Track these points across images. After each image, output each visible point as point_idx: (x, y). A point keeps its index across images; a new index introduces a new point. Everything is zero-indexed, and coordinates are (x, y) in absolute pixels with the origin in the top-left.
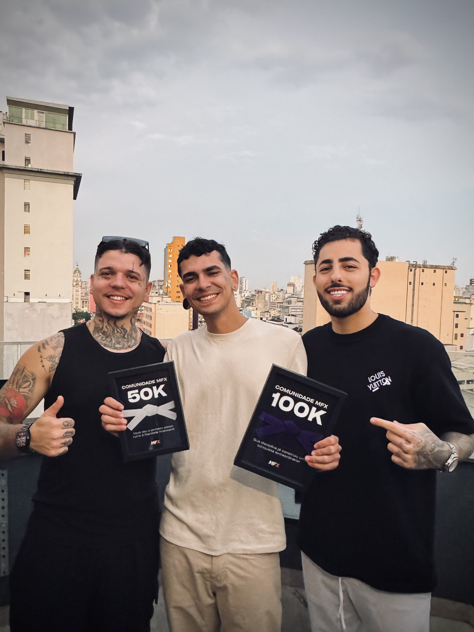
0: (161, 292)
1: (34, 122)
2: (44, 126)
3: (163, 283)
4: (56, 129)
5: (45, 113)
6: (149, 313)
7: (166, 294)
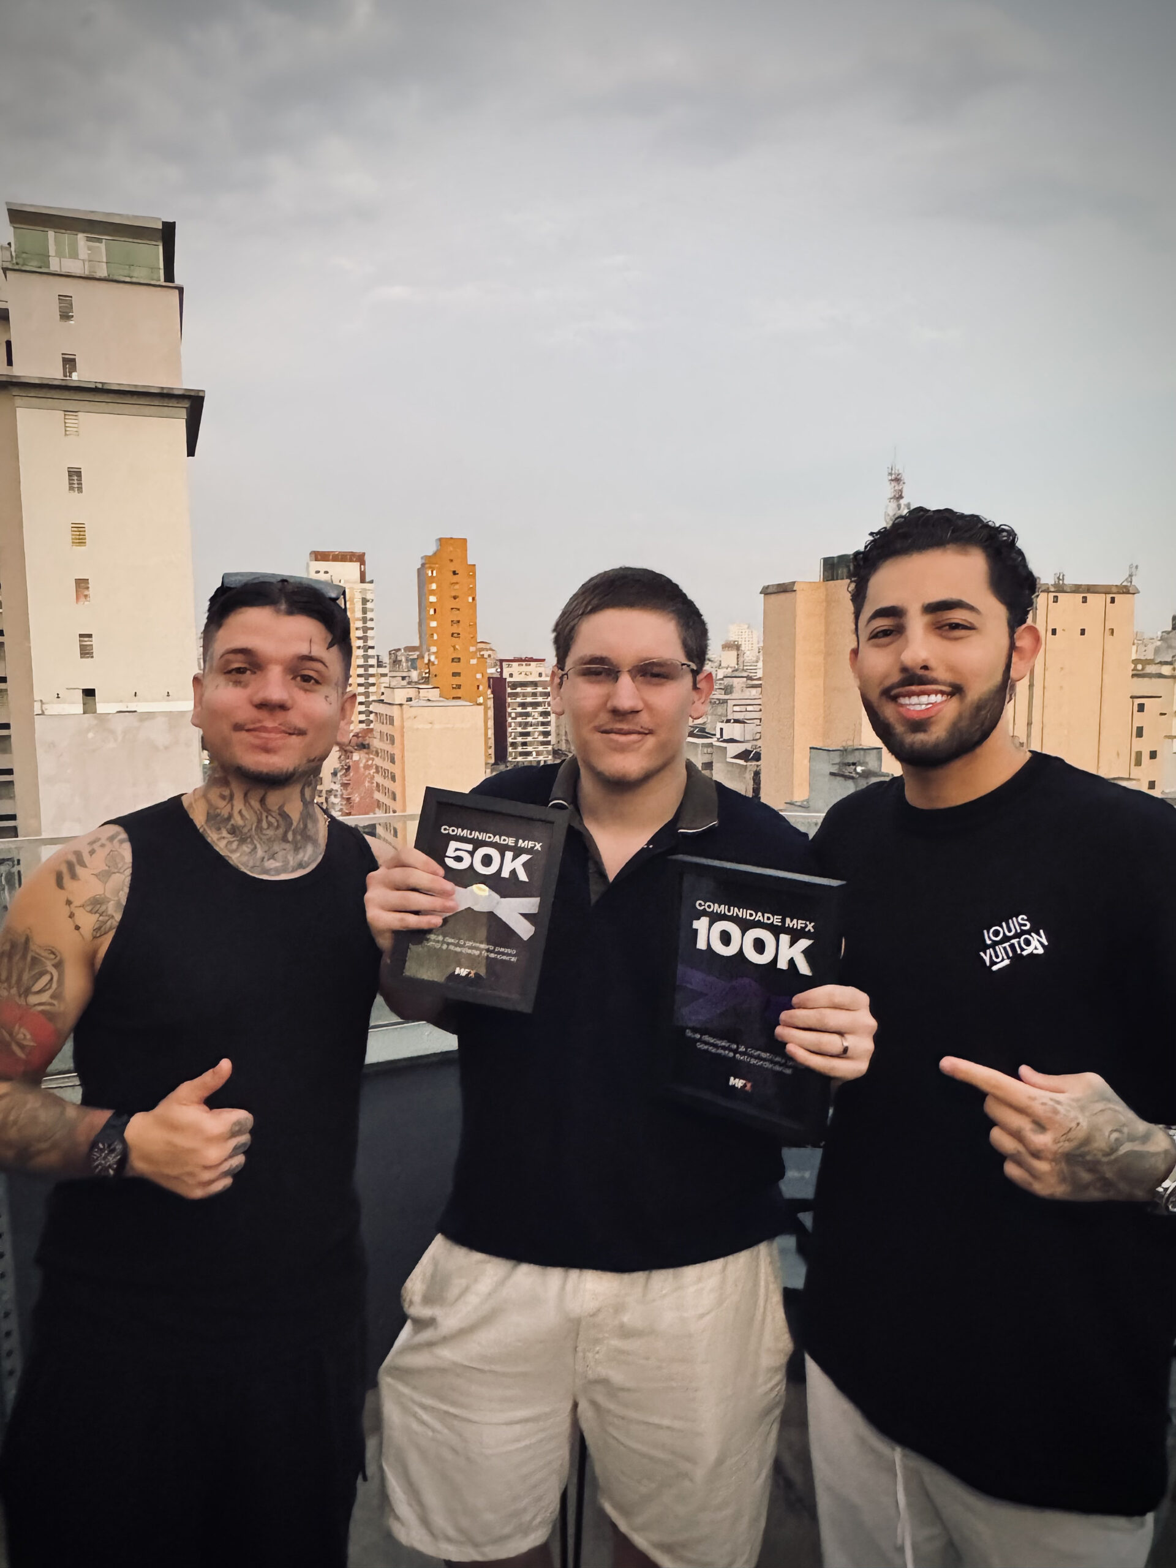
0: (414, 675)
1: (79, 264)
2: (103, 272)
3: (418, 653)
4: (134, 280)
5: (104, 241)
6: (386, 729)
7: (427, 680)
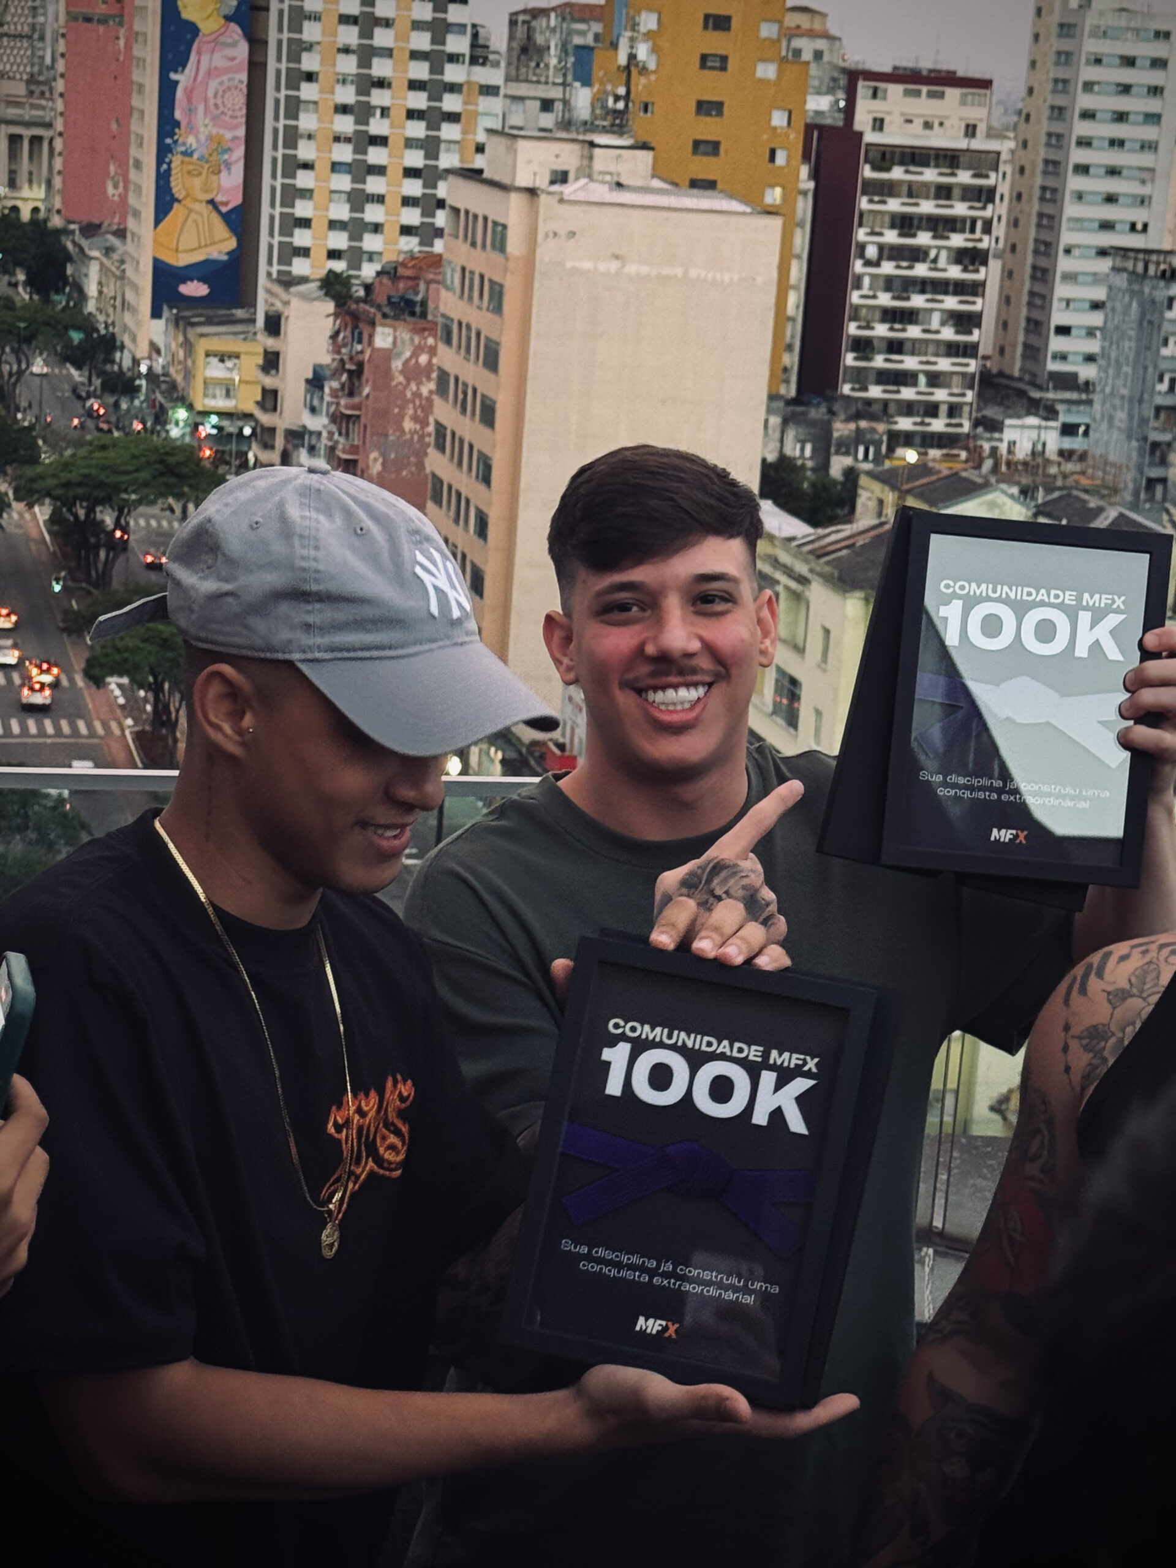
0: (582, 99)
3: (597, 27)
6: (479, 261)
